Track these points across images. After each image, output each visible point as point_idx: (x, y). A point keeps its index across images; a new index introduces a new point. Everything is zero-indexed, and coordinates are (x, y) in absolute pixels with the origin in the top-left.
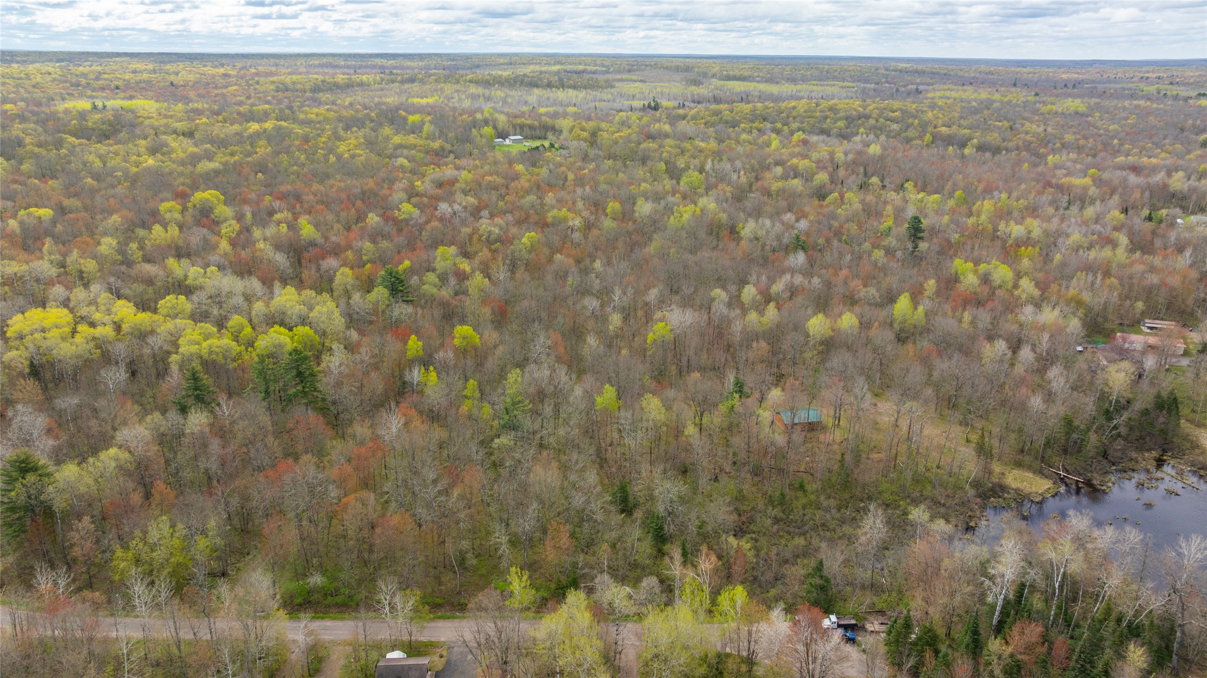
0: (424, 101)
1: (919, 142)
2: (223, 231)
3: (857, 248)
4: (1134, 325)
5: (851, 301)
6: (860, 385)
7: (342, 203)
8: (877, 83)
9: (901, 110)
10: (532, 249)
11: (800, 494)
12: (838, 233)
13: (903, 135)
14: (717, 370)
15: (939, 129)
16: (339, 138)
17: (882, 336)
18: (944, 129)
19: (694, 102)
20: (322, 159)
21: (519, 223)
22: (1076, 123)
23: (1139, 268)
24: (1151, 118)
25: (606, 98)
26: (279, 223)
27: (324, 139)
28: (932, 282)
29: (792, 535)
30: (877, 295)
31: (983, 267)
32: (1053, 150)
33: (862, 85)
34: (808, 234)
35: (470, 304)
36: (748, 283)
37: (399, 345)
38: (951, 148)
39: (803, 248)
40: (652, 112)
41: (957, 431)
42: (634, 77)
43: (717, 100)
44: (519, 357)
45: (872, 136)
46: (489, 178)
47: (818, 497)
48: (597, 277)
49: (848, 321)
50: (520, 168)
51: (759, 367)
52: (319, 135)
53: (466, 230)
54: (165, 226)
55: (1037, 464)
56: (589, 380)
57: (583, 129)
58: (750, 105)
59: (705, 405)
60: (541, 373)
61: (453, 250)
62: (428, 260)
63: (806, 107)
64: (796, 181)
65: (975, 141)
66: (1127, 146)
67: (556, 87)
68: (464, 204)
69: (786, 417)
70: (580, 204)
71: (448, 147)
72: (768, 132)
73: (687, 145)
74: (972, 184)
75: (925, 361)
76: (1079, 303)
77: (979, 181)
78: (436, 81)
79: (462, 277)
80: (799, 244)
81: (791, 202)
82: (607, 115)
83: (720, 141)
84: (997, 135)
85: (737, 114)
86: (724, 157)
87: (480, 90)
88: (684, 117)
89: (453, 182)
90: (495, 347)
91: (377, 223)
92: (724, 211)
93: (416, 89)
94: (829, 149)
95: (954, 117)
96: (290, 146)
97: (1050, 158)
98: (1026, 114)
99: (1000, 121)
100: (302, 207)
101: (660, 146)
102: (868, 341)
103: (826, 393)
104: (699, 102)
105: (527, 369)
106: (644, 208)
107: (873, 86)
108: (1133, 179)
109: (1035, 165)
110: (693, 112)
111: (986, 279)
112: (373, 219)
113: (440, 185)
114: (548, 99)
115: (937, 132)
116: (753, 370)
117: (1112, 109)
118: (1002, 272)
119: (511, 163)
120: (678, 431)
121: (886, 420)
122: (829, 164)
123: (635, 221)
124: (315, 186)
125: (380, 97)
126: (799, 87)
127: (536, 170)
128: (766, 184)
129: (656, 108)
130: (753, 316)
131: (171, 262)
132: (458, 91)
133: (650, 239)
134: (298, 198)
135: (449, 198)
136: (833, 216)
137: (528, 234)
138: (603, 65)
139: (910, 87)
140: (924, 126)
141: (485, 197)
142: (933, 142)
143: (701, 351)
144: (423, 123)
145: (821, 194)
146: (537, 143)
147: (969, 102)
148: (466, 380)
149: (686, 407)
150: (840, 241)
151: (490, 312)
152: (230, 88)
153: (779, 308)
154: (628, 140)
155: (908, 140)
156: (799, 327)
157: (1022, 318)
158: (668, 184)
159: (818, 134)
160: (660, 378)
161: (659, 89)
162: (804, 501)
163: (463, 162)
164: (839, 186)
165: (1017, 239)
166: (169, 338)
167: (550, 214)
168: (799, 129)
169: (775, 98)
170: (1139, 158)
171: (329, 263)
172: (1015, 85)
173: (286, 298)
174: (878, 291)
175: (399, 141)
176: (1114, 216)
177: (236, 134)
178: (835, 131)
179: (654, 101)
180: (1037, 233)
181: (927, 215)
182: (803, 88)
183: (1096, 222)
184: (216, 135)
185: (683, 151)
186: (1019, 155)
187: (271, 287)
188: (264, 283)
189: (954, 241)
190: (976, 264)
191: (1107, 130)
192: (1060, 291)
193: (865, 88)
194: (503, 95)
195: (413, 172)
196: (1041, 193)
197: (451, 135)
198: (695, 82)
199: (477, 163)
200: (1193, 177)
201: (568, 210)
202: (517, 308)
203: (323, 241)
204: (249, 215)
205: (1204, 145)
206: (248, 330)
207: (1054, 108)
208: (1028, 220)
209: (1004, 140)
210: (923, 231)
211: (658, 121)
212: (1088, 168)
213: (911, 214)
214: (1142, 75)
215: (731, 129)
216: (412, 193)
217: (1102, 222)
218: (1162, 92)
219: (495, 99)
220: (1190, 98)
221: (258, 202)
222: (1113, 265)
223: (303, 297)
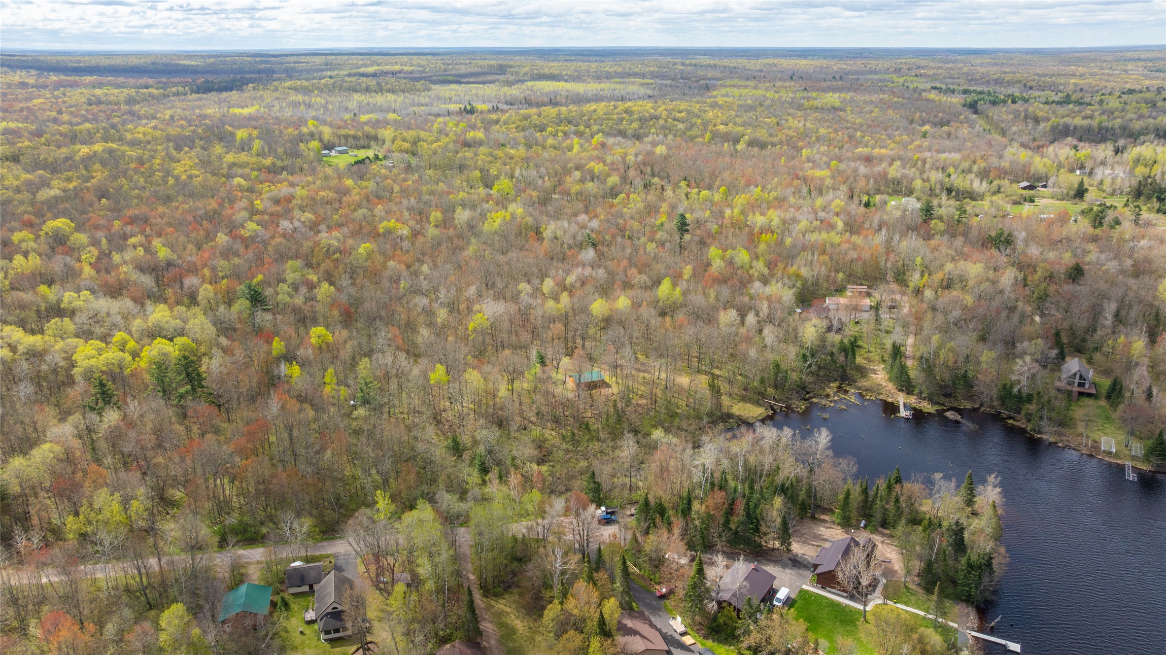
0: (246, 111)
1: (700, 140)
2: (83, 257)
3: (636, 242)
4: (840, 290)
5: (627, 285)
6: (628, 351)
7: (190, 224)
8: (673, 80)
9: (687, 110)
10: (369, 255)
11: (586, 431)
12: (623, 230)
13: (688, 133)
14: (523, 348)
15: (717, 127)
16: (172, 159)
17: (647, 312)
18: (722, 127)
19: (507, 103)
20: (160, 182)
21: (354, 234)
22: (831, 116)
23: (845, 246)
24: (890, 111)
25: (423, 102)
26: (135, 247)
27: (158, 161)
28: (689, 267)
29: (578, 460)
30: (647, 280)
31: (729, 252)
32: (809, 143)
33: (660, 82)
34: (599, 232)
35: (320, 308)
36: (547, 277)
37: (265, 347)
38: (726, 145)
39: (593, 245)
40: (468, 116)
41: (701, 378)
42: (450, 78)
43: (528, 103)
44: (366, 349)
45: (661, 136)
46: (322, 193)
47: (598, 432)
48: (425, 279)
49: (623, 302)
50: (349, 182)
51: (555, 343)
52: (152, 157)
53: (309, 244)
54: (26, 254)
55: (756, 397)
56: (424, 362)
57: (404, 140)
58: (556, 109)
59: (515, 374)
60: (385, 360)
61: (299, 263)
62: (278, 273)
63: (605, 110)
64: (592, 184)
65: (747, 137)
66: (867, 138)
67: (376, 92)
68: (303, 219)
70: (406, 214)
71: (279, 163)
72: (572, 136)
73: (500, 153)
74: (737, 179)
75: (680, 329)
76: (798, 276)
77: (742, 176)
79: (311, 286)
80: (590, 242)
81: (587, 204)
82: (426, 121)
83: (529, 146)
84: (765, 131)
85: (544, 118)
86: (531, 164)
87: (300, 98)
88: (497, 122)
89: (290, 199)
90: (345, 342)
91: (227, 242)
92: (530, 215)
93: (235, 98)
94: (623, 151)
95: (731, 116)
96: (127, 170)
97: (804, 151)
98: (791, 111)
99: (769, 118)
100: (152, 230)
101: (476, 155)
102: (638, 318)
103: (603, 359)
104: (511, 104)
105: (374, 357)
106: (463, 216)
107: (669, 82)
108: (863, 170)
109: (791, 158)
110: (504, 117)
111: (731, 263)
112: (222, 238)
113: (277, 202)
114: (368, 104)
115: (717, 130)
116: (551, 345)
118: (743, 256)
119: (340, 177)
120: (494, 395)
122: (621, 166)
123: (455, 228)
124: (161, 209)
125: (200, 108)
126: (603, 85)
127: (364, 184)
128: (566, 187)
129: (472, 111)
130: (551, 304)
131: (43, 288)
132: (277, 99)
133: (469, 243)
134: (146, 221)
135: (287, 214)
136: (620, 215)
137: (363, 245)
138: (419, 65)
139: (702, 82)
140: (705, 124)
141: (321, 212)
142: (713, 139)
143: (511, 332)
144: (251, 139)
145: (614, 193)
146: (362, 154)
147: (746, 100)
148: (325, 370)
149: (500, 377)
150: (623, 236)
151: (338, 314)
152: (35, 101)
153: (571, 294)
154: (445, 148)
155: (692, 138)
156: (585, 310)
157: (752, 291)
158: (482, 191)
159: (615, 136)
160: (480, 354)
161: (474, 92)
162: (587, 437)
163: (295, 179)
164: (628, 187)
165: (761, 228)
166: (63, 355)
167: (382, 225)
168: (599, 131)
169: (580, 100)
170: (873, 148)
171: (190, 281)
172: (791, 78)
173: (159, 314)
174: (649, 277)
175: (232, 160)
176: (839, 203)
177: (67, 158)
178: (630, 132)
179: (470, 104)
180: (776, 222)
181: (692, 211)
182: (605, 87)
183: (824, 208)
184: (45, 159)
185: (496, 159)
186: (781, 148)
187: (143, 305)
188: (135, 302)
189: (713, 231)
190: (725, 250)
191: (854, 123)
192: (785, 268)
193: (662, 85)
194: (323, 101)
195: (251, 190)
196: (791, 184)
197: (280, 150)
198: (508, 82)
199: (309, 178)
200: (908, 166)
201: (397, 221)
202: (361, 309)
203: (180, 262)
204: (104, 241)
205: (925, 135)
206: (131, 344)
207: (816, 103)
208: (771, 211)
209: (771, 135)
210: (688, 225)
211: (473, 127)
212: (831, 160)
213: (681, 210)
214: (896, 66)
215: (538, 134)
216: (253, 212)
217: (827, 209)
218: (906, 84)
219: (316, 107)
220: (924, 91)
221: (109, 228)
222: (828, 245)
223: (175, 313)
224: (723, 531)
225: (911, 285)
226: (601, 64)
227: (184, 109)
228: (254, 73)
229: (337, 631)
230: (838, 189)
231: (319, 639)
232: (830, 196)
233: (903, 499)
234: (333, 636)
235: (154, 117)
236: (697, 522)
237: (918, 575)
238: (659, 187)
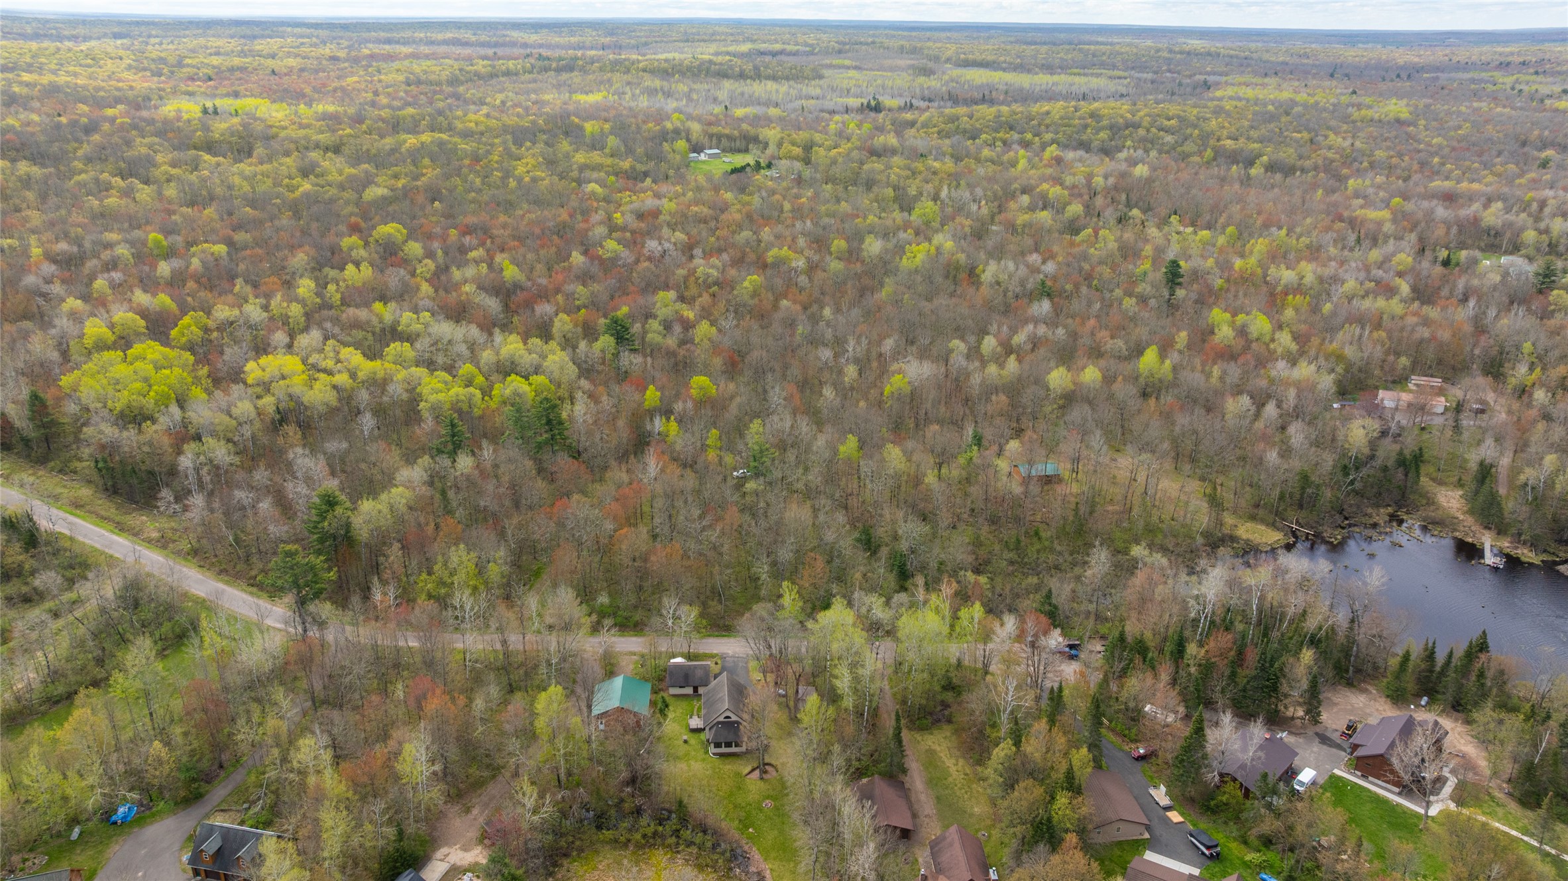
0: (592, 99)
1: (1196, 159)
2: (418, 271)
3: (1108, 295)
4: (1399, 382)
5: (1096, 353)
6: (1097, 439)
7: (538, 238)
8: (1156, 73)
9: (1179, 117)
10: (755, 294)
11: (1035, 539)
12: (1088, 278)
13: (1179, 149)
14: (957, 424)
15: (1222, 142)
16: (512, 156)
17: (1124, 390)
18: (1229, 142)
19: (923, 99)
20: (500, 184)
21: (738, 262)
22: (1393, 134)
23: (1412, 320)
24: (1490, 127)
25: (814, 94)
26: (476, 262)
27: (496, 158)
28: (1183, 334)
29: (1025, 575)
30: (1124, 347)
31: (1241, 318)
32: (1358, 170)
33: (1137, 75)
34: (1055, 278)
35: (700, 354)
36: (988, 334)
37: (637, 396)
38: (1234, 167)
39: (1049, 295)
40: (873, 114)
41: (1194, 485)
42: (847, 62)
43: (954, 99)
44: (757, 408)
45: (1140, 152)
46: (694, 208)
47: (1052, 542)
48: (828, 326)
49: (1091, 374)
50: (729, 196)
51: (998, 421)
52: (488, 152)
53: (681, 272)
54: (357, 264)
55: (1271, 518)
56: (830, 430)
57: (793, 143)
58: (993, 110)
59: (943, 457)
60: (782, 422)
61: (672, 294)
62: (647, 306)
63: (1062, 113)
64: (1045, 213)
65: (1265, 158)
66: (1449, 166)
67: (751, 78)
68: (673, 240)
69: (1023, 470)
70: (801, 242)
71: (640, 167)
72: (1015, 146)
73: (919, 166)
74: (1251, 216)
75: (1167, 417)
76: (1340, 358)
77: (1259, 213)
78: (601, 69)
79: (688, 326)
80: (1045, 291)
81: (1038, 240)
82: (818, 120)
83: (957, 159)
84: (1292, 150)
85: (977, 120)
86: (962, 182)
87: (658, 83)
88: (913, 124)
89: (656, 213)
90: (733, 397)
91: (584, 263)
92: (963, 251)
93: (577, 81)
94: (1087, 169)
95: (1243, 126)
96: (460, 168)
97: (1351, 182)
98: (1333, 123)
99: (1299, 132)
100: (492, 243)
101: (887, 167)
102: (1111, 396)
103: (1063, 447)
104: (930, 100)
105: (768, 419)
106: (873, 246)
107: (1150, 76)
108: (1441, 212)
109: (1331, 191)
110: (922, 118)
111: (1242, 332)
112: (577, 258)
113: (640, 216)
114: (742, 94)
115: (1221, 147)
116: (991, 423)
117: (1442, 115)
118: (1260, 324)
119: (716, 189)
120: (917, 481)
121: (1123, 475)
122: (1085, 191)
123: (863, 262)
124: (503, 218)
125: (535, 91)
126: (1056, 78)
127: (746, 198)
128: (1010, 215)
129: (877, 109)
130: (992, 369)
131: (378, 306)
132: (629, 83)
133: (882, 284)
134: (486, 231)
135: (654, 232)
136: (1085, 257)
137: (748, 277)
138: (806, 44)
139: (1198, 77)
140: (1205, 137)
141: (694, 232)
142: (1215, 159)
143: (939, 402)
144: (603, 134)
145: (1073, 228)
146: (739, 160)
147: (1265, 105)
148: (708, 430)
149: (925, 458)
150: (1089, 286)
151: (721, 362)
153: (1020, 360)
154: (847, 157)
155: (1185, 157)
156: (1040, 382)
157: (1273, 373)
158: (898, 216)
159: (1075, 149)
160: (898, 430)
161: (879, 81)
162: (1038, 546)
163: (664, 188)
164: (1095, 219)
165: (1286, 286)
167: (770, 253)
168: (1053, 142)
169: (1025, 97)
170: (1458, 183)
171: (544, 309)
172: (1332, 75)
173: (511, 346)
174: (1126, 343)
175: (583, 160)
176: (1404, 258)
177: (392, 150)
178: (1096, 144)
179: (874, 98)
180: (1309, 279)
181: (1188, 258)
182: (1061, 81)
183: (1380, 265)
184: (368, 150)
185: (914, 173)
186: (1315, 177)
187: (491, 334)
188: (482, 329)
189: (1216, 287)
190: (1234, 315)
191: (1429, 144)
192: (1321, 344)
193: (1140, 79)
194: (686, 89)
195: (607, 200)
196: (1328, 229)
197: (640, 151)
198: (925, 70)
199: (678, 188)
200: (1515, 209)
201: (789, 248)
202: (748, 359)
203: (529, 284)
204: (440, 253)
205: (1544, 164)
206: (480, 379)
207: (1369, 113)
208: (1303, 264)
209: (1301, 157)
210: (1182, 276)
211: (880, 129)
212: (1392, 196)
213: (1170, 255)
214: (1502, 59)
215: (970, 142)
216: (613, 228)
217: (1386, 266)
218: (1518, 87)
219: (677, 96)
220: (1550, 96)
221: (444, 238)
222: (1385, 317)
223: (529, 345)
224: (1229, 685)
225: (1513, 381)
226: (1054, 48)
227: (517, 94)
228: (596, 49)
229: (728, 745)
230: (1402, 238)
231: (707, 752)
232: (1391, 245)
233: (1490, 674)
234: (724, 750)
235: (483, 103)
236: (1193, 670)
237: (1509, 781)
238: (1138, 221)
